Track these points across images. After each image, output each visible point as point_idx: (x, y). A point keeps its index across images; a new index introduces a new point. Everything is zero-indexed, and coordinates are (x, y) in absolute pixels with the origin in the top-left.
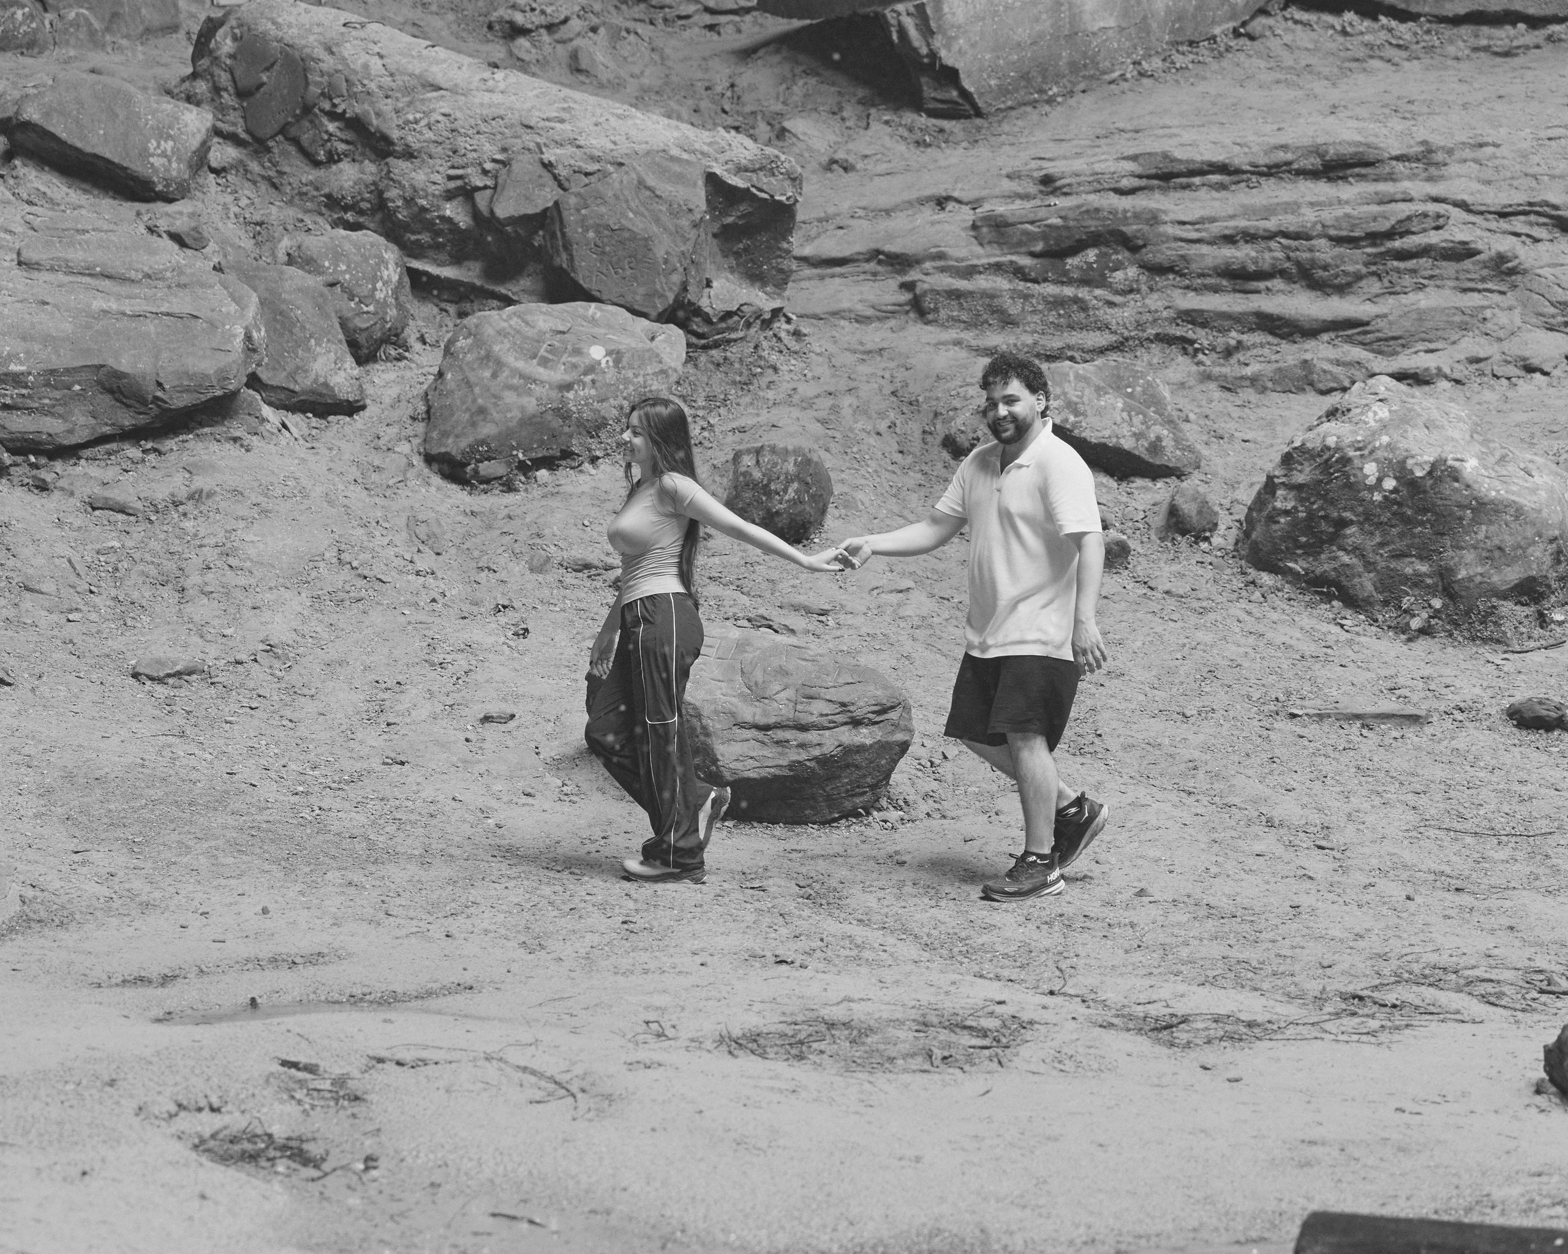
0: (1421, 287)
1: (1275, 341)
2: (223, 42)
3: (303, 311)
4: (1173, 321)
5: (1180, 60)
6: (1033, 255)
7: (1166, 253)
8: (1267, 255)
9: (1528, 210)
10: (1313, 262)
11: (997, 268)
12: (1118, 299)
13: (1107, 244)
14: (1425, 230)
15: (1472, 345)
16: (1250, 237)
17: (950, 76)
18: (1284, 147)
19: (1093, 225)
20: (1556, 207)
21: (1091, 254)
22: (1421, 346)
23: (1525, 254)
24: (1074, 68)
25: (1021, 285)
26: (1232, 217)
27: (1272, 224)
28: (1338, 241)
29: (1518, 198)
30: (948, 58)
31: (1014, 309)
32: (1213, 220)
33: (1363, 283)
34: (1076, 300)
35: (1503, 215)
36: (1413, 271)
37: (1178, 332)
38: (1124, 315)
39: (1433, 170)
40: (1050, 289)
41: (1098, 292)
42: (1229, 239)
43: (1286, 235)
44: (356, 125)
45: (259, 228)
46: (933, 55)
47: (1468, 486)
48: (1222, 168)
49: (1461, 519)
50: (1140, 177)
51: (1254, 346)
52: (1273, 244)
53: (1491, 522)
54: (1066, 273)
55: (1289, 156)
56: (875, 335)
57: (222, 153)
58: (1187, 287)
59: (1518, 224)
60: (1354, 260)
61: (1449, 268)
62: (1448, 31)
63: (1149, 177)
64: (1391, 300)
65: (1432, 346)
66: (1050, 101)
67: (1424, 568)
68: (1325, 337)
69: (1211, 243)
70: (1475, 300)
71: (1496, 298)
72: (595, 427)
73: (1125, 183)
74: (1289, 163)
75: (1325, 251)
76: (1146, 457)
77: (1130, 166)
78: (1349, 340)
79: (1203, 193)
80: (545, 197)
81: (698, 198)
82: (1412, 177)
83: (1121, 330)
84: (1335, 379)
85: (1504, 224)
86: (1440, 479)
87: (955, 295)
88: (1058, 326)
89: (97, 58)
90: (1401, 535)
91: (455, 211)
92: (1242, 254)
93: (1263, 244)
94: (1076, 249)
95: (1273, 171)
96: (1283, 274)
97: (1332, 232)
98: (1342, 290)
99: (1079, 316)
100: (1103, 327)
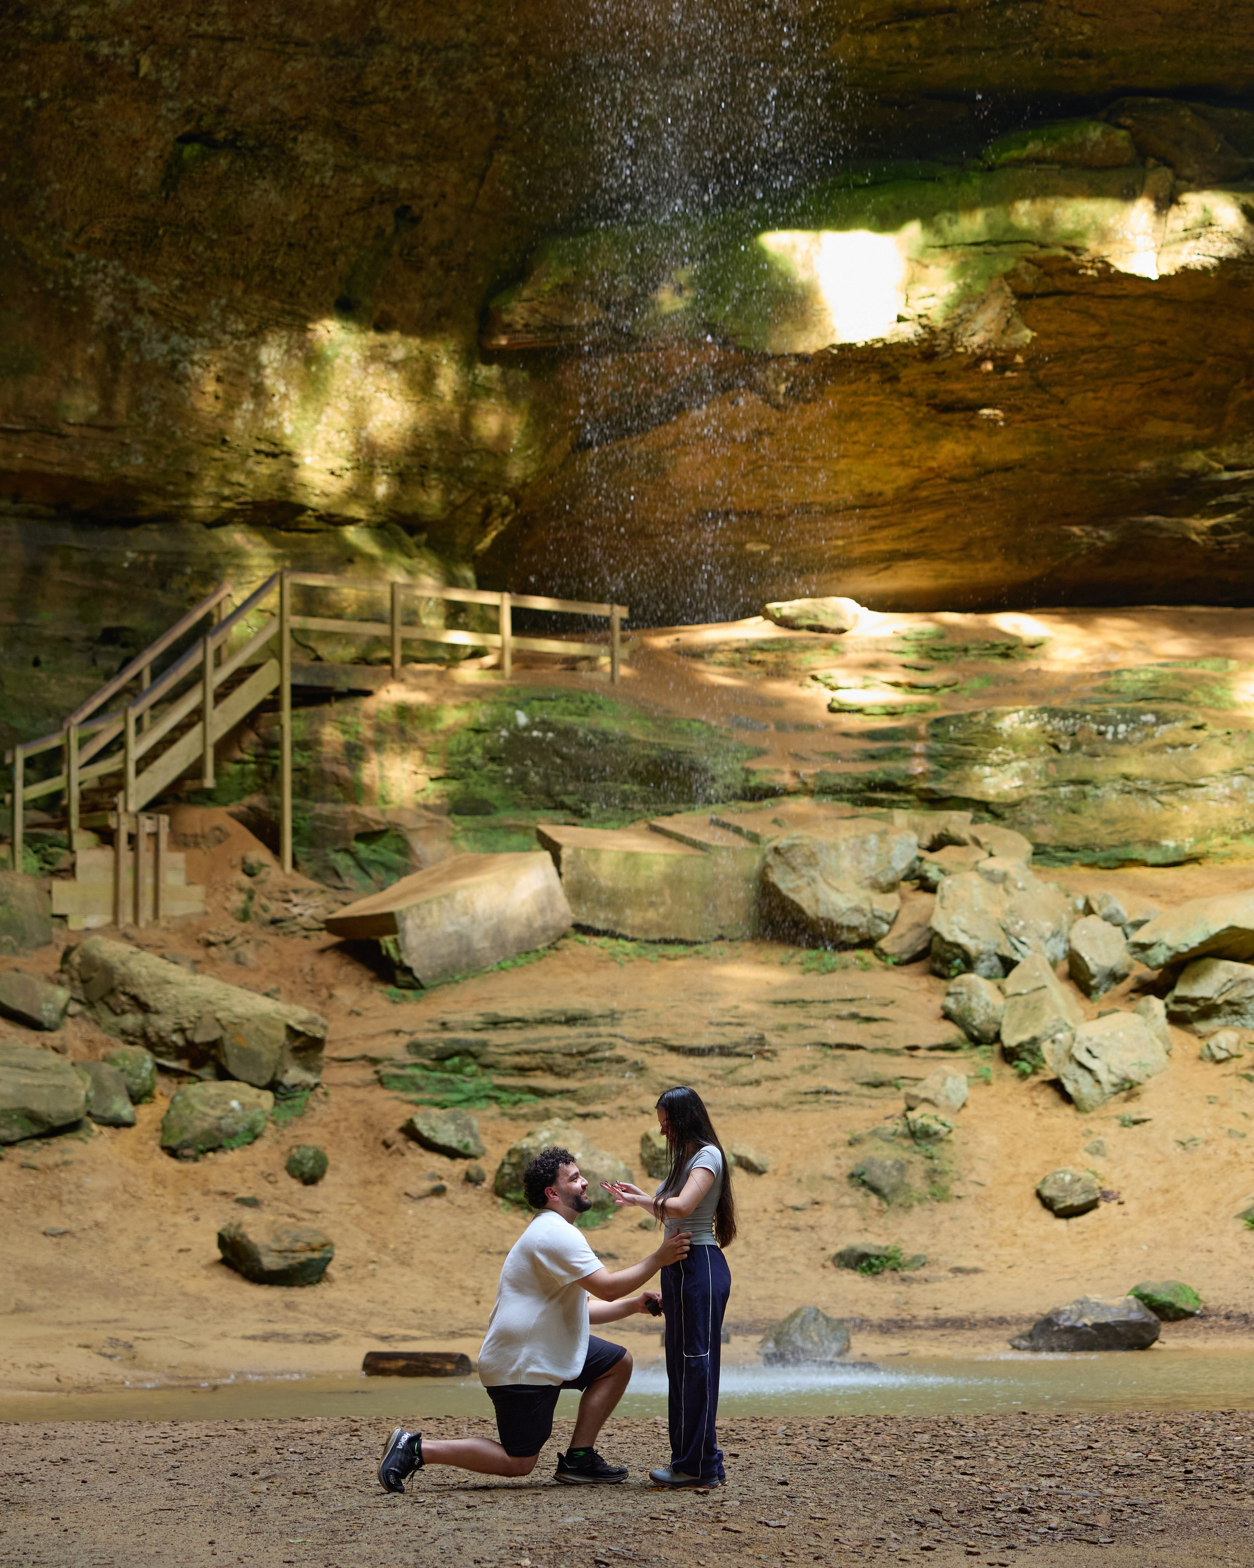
0: (601, 1075)
2: (76, 958)
3: (109, 1083)
4: (492, 1089)
5: (520, 962)
6: (431, 1059)
7: (489, 1060)
8: (534, 1061)
9: (653, 1041)
10: (554, 1064)
11: (415, 1065)
12: (468, 1079)
13: (463, 1055)
14: (605, 1050)
15: (622, 1101)
16: (527, 1052)
17: (408, 971)
18: (549, 1011)
19: (457, 1047)
20: (664, 1040)
21: (456, 1060)
22: (596, 1102)
23: (648, 1061)
24: (469, 966)
25: (426, 1073)
26: (521, 1043)
27: (536, 1047)
28: (565, 1055)
29: (650, 1035)
30: (408, 962)
31: (422, 1083)
32: (512, 1044)
33: (576, 1073)
34: (449, 1080)
35: (641, 1043)
36: (599, 1068)
37: (494, 1094)
38: (470, 1086)
39: (614, 1022)
40: (438, 1075)
41: (459, 1076)
42: (518, 1053)
43: (542, 1052)
44: (134, 998)
45: (90, 1044)
46: (401, 961)
48: (520, 1020)
50: (484, 1023)
51: (526, 1101)
52: (537, 1056)
54: (445, 1068)
55: (551, 1015)
56: (361, 1094)
57: (74, 1008)
58: (499, 1075)
59: (648, 1047)
60: (572, 1063)
61: (616, 1067)
62: (651, 947)
63: (488, 1024)
64: (588, 1081)
65: (603, 1102)
66: (457, 982)
68: (557, 1097)
69: (510, 1055)
70: (624, 1081)
71: (633, 1080)
72: (233, 1135)
73: (478, 1026)
74: (551, 1018)
75: (559, 1059)
76: (462, 1149)
77: (480, 1019)
78: (567, 1098)
79: (512, 1032)
80: (216, 1034)
81: (282, 1035)
82: (605, 1025)
83: (469, 1093)
85: (642, 1047)
87: (397, 1077)
89: (17, 961)
91: (177, 1038)
92: (523, 1060)
93: (533, 1056)
94: (450, 1056)
95: (542, 1022)
96: (541, 1069)
98: (567, 1076)
99: (450, 1087)
100: (460, 1091)
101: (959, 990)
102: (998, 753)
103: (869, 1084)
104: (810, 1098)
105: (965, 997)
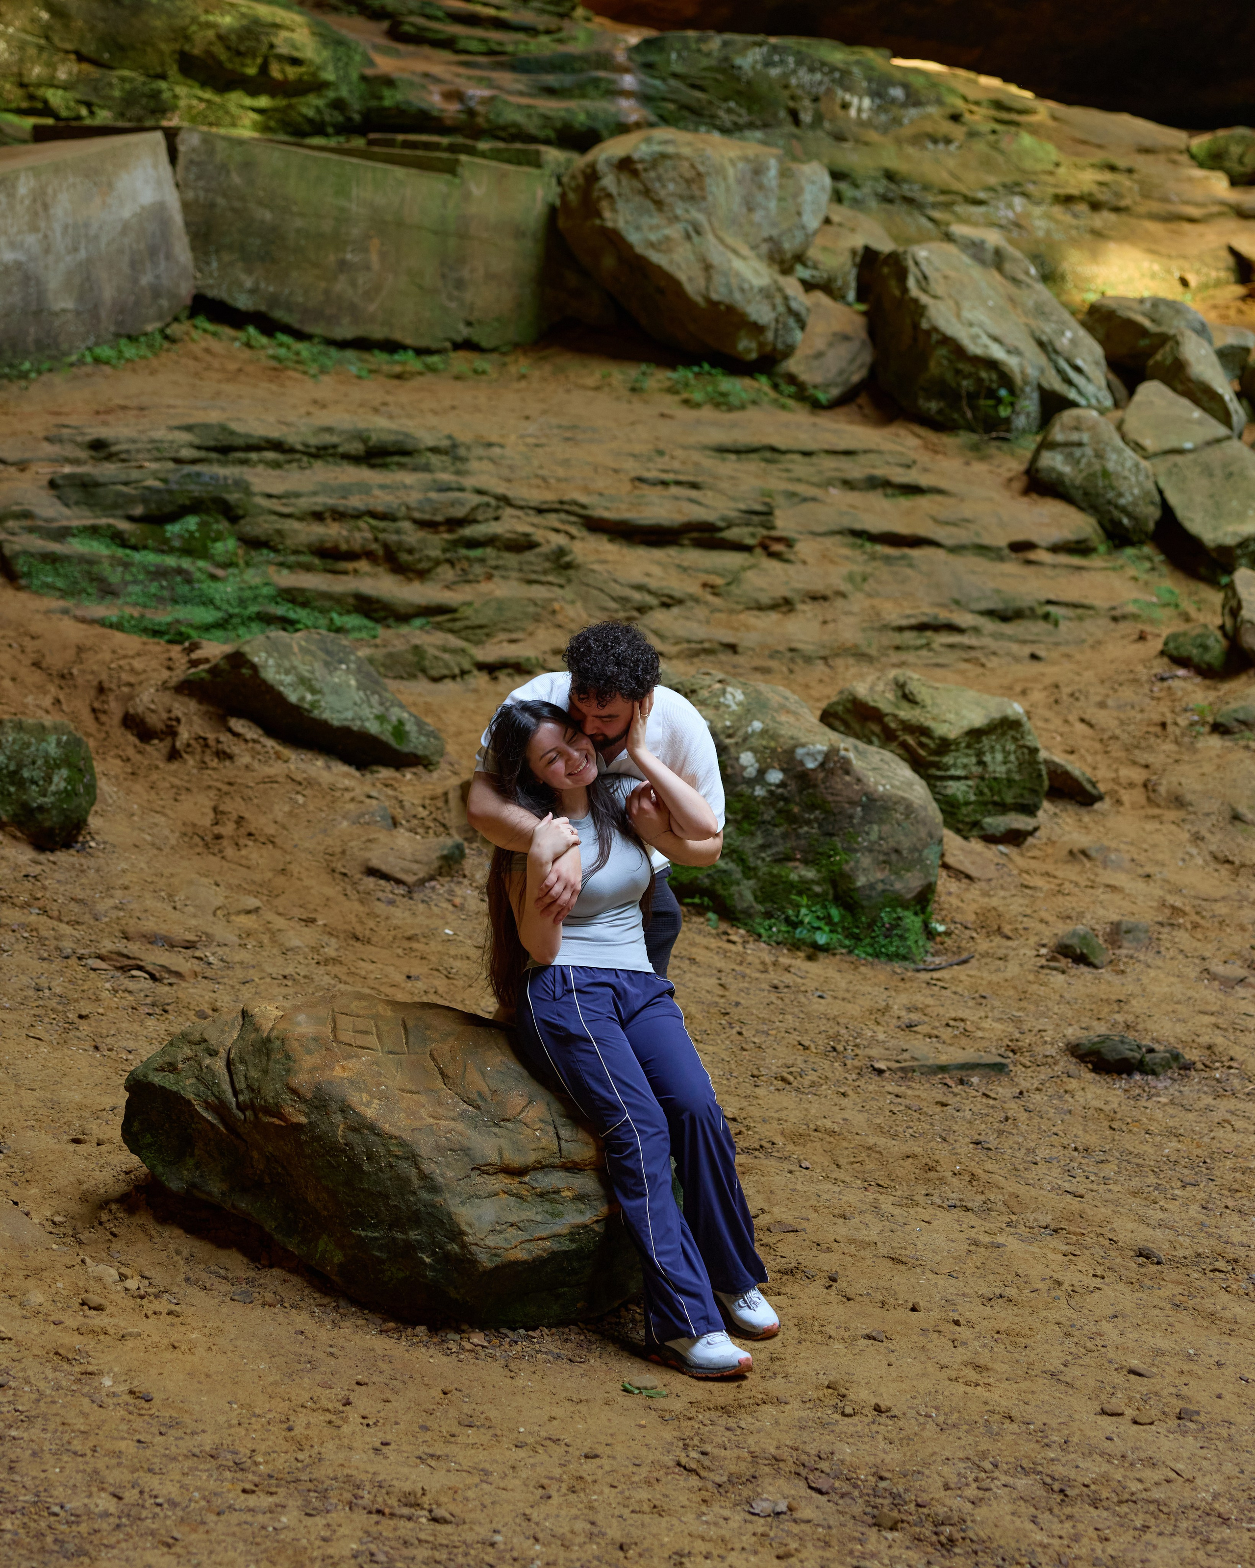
0: (489, 577)
1: (370, 624)
4: (273, 599)
6: (131, 519)
7: (262, 526)
8: (357, 535)
9: (561, 508)
10: (400, 543)
11: (94, 531)
12: (220, 572)
13: (207, 511)
14: (487, 520)
16: (339, 515)
18: (329, 430)
19: (195, 490)
20: (584, 507)
21: (192, 522)
22: (503, 636)
23: (571, 550)
25: (120, 552)
26: (315, 493)
28: (422, 524)
29: (549, 496)
31: (115, 577)
32: (297, 495)
33: (440, 570)
34: (180, 571)
35: (540, 511)
36: (482, 560)
37: (280, 610)
38: (226, 590)
39: (459, 465)
40: (151, 558)
41: (201, 563)
42: (318, 516)
43: (373, 515)
47: (859, 780)
48: (277, 446)
49: (851, 817)
50: (199, 448)
51: (353, 629)
52: (361, 524)
53: (881, 822)
54: (166, 541)
55: (335, 439)
58: (282, 565)
59: (553, 521)
60: (433, 545)
61: (511, 559)
63: (208, 449)
64: (467, 588)
65: (514, 636)
67: (810, 874)
68: (418, 622)
69: (300, 519)
70: (539, 592)
71: (558, 591)
73: (186, 453)
74: (335, 446)
75: (412, 536)
76: (392, 742)
77: (187, 437)
78: (439, 627)
82: (444, 469)
83: (225, 606)
84: (447, 666)
85: (542, 521)
86: (831, 772)
87: (51, 559)
88: (160, 599)
90: (785, 836)
92: (333, 532)
93: (352, 523)
94: (177, 515)
95: (321, 453)
96: (369, 555)
97: (417, 515)
98: (422, 575)
99: (183, 589)
100: (208, 602)
101: (1075, 437)
102: (729, 111)
103: (990, 613)
104: (909, 637)
105: (1089, 451)
